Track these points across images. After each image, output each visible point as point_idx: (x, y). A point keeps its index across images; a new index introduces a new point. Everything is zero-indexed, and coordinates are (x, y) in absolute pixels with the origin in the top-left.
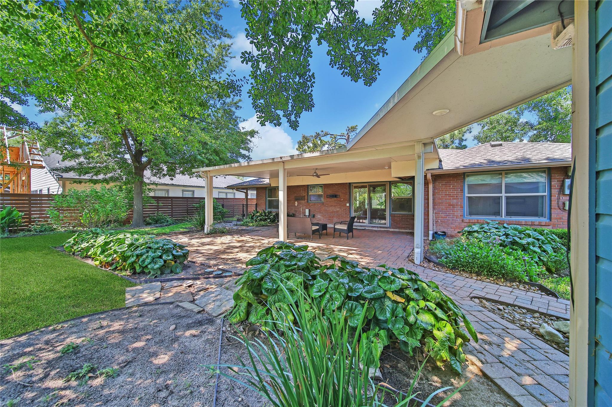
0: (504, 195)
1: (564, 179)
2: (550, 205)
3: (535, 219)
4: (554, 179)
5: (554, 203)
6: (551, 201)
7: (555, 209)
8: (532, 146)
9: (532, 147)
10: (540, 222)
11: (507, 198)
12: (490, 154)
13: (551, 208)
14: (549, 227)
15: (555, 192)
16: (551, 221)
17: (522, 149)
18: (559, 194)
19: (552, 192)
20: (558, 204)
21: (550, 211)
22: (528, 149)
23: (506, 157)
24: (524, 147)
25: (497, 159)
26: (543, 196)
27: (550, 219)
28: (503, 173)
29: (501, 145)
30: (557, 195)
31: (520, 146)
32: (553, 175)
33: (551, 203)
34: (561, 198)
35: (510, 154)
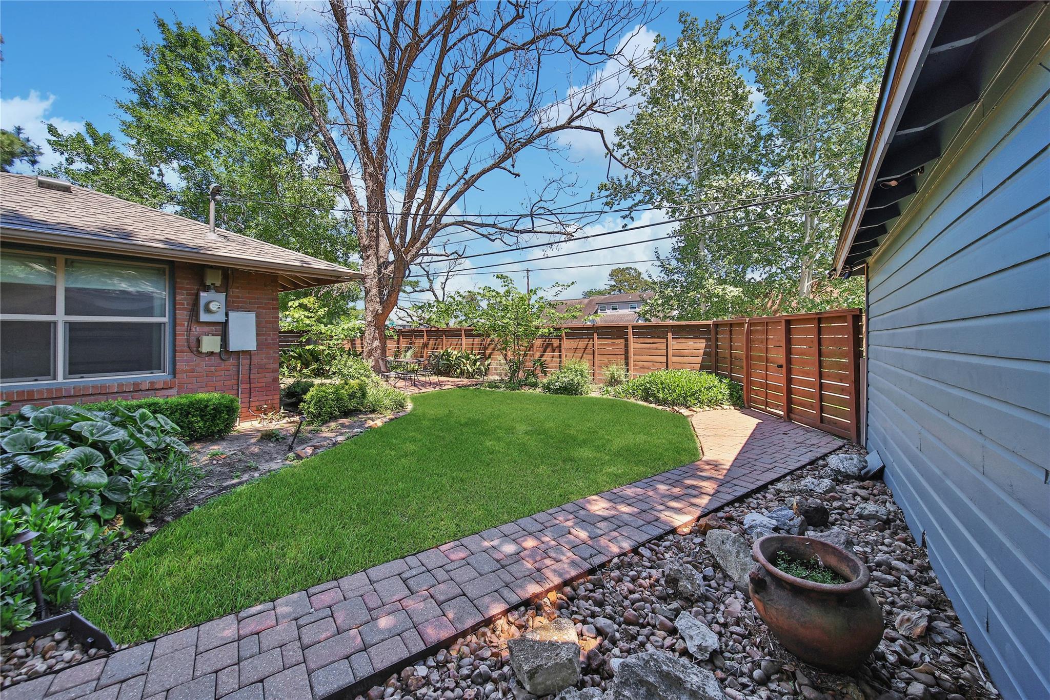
0: (60, 317)
1: (198, 291)
2: (174, 345)
3: (143, 377)
4: (181, 288)
5: (181, 340)
6: (174, 334)
7: (182, 351)
8: (143, 212)
9: (141, 214)
10: (152, 383)
11: (72, 327)
12: (22, 199)
13: (174, 351)
14: (173, 390)
15: (182, 315)
16: (175, 377)
17: (118, 211)
18: (190, 321)
19: (178, 317)
20: (188, 341)
21: (174, 357)
22: (131, 215)
23: (65, 216)
24: (124, 210)
25: (36, 213)
26: (159, 325)
27: (174, 373)
28: (61, 258)
29: (67, 189)
30: (186, 323)
31: (115, 204)
32: (178, 280)
33: (174, 340)
34: (193, 329)
35: (79, 213)
